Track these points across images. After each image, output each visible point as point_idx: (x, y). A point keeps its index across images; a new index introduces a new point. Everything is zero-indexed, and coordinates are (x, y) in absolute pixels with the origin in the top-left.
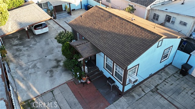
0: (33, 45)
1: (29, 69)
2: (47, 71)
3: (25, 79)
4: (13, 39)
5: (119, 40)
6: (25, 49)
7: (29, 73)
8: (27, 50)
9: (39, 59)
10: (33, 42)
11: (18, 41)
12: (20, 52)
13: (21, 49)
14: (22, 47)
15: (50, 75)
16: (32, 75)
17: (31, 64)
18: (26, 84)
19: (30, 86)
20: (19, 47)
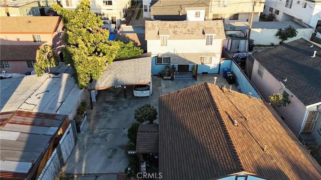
0: (123, 108)
1: (98, 136)
2: (111, 149)
3: (85, 147)
4: (111, 93)
5: (188, 147)
6: (112, 110)
7: (94, 142)
8: (113, 112)
9: (116, 129)
10: (126, 105)
11: (113, 98)
12: (104, 113)
13: (108, 108)
14: (112, 106)
15: (109, 155)
16: (94, 146)
17: (104, 132)
18: (82, 154)
19: (83, 158)
20: (108, 106)
